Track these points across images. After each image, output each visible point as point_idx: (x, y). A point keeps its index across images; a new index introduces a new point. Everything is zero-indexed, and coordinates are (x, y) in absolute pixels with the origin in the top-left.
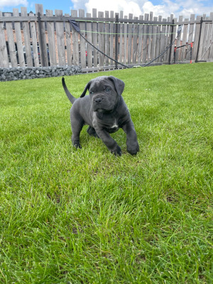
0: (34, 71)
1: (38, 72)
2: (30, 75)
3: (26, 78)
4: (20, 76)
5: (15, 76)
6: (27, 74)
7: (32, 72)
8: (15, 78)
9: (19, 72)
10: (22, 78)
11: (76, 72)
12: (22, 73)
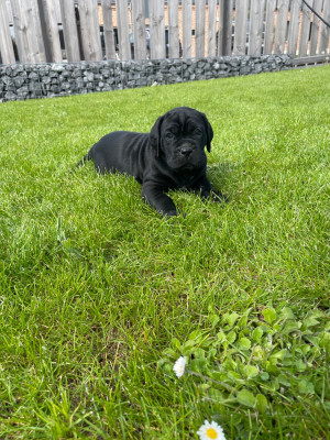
0: (211, 65)
1: (217, 66)
2: (203, 73)
3: (196, 79)
4: (186, 74)
5: (179, 74)
6: (199, 71)
7: (208, 65)
8: (178, 79)
9: (185, 67)
10: (189, 79)
11: (282, 65)
12: (190, 70)
